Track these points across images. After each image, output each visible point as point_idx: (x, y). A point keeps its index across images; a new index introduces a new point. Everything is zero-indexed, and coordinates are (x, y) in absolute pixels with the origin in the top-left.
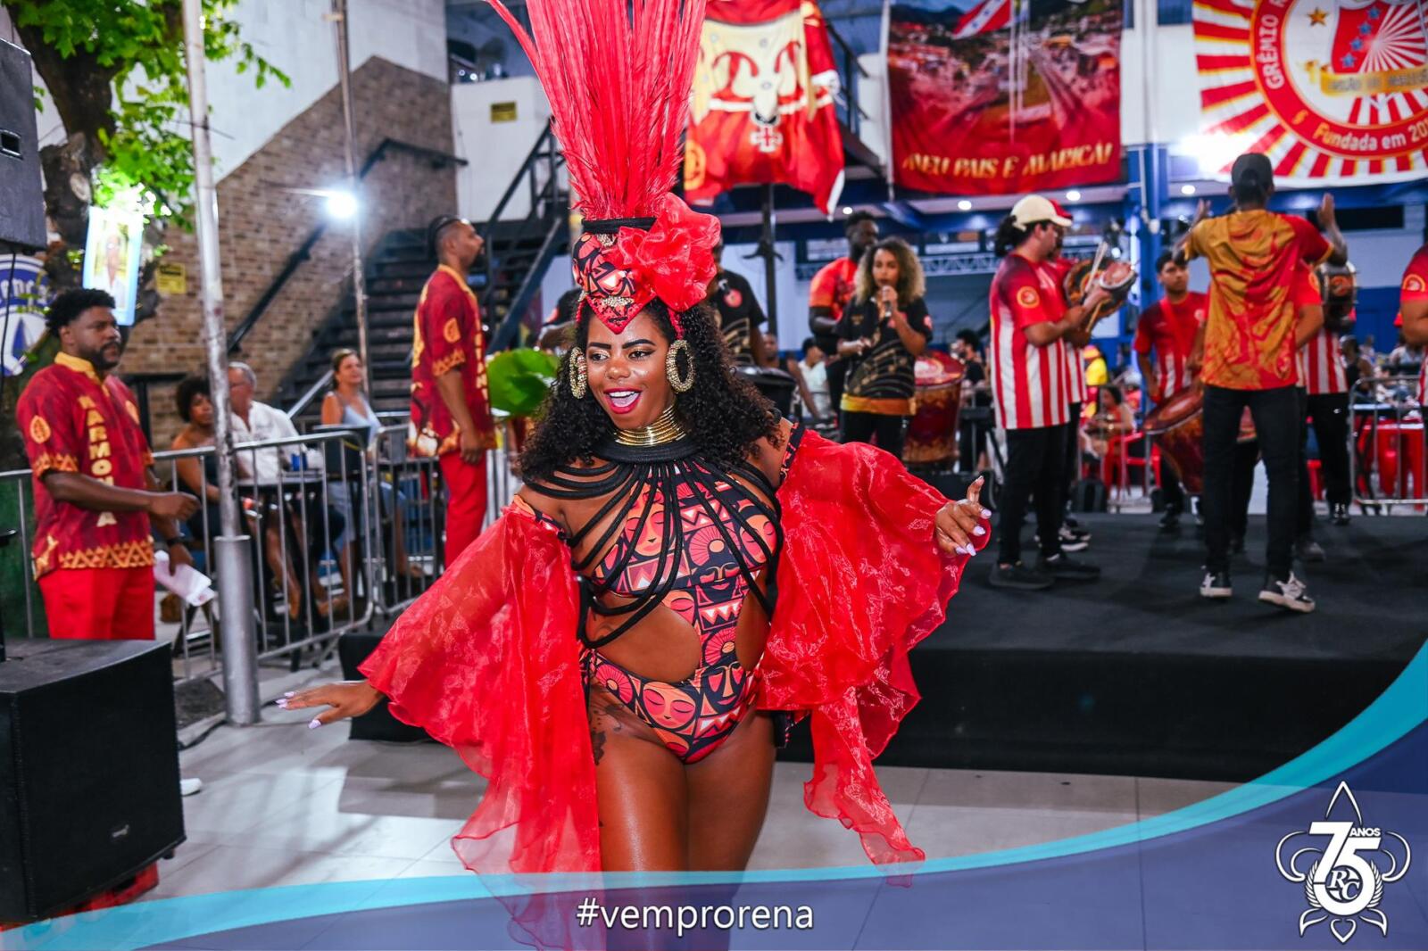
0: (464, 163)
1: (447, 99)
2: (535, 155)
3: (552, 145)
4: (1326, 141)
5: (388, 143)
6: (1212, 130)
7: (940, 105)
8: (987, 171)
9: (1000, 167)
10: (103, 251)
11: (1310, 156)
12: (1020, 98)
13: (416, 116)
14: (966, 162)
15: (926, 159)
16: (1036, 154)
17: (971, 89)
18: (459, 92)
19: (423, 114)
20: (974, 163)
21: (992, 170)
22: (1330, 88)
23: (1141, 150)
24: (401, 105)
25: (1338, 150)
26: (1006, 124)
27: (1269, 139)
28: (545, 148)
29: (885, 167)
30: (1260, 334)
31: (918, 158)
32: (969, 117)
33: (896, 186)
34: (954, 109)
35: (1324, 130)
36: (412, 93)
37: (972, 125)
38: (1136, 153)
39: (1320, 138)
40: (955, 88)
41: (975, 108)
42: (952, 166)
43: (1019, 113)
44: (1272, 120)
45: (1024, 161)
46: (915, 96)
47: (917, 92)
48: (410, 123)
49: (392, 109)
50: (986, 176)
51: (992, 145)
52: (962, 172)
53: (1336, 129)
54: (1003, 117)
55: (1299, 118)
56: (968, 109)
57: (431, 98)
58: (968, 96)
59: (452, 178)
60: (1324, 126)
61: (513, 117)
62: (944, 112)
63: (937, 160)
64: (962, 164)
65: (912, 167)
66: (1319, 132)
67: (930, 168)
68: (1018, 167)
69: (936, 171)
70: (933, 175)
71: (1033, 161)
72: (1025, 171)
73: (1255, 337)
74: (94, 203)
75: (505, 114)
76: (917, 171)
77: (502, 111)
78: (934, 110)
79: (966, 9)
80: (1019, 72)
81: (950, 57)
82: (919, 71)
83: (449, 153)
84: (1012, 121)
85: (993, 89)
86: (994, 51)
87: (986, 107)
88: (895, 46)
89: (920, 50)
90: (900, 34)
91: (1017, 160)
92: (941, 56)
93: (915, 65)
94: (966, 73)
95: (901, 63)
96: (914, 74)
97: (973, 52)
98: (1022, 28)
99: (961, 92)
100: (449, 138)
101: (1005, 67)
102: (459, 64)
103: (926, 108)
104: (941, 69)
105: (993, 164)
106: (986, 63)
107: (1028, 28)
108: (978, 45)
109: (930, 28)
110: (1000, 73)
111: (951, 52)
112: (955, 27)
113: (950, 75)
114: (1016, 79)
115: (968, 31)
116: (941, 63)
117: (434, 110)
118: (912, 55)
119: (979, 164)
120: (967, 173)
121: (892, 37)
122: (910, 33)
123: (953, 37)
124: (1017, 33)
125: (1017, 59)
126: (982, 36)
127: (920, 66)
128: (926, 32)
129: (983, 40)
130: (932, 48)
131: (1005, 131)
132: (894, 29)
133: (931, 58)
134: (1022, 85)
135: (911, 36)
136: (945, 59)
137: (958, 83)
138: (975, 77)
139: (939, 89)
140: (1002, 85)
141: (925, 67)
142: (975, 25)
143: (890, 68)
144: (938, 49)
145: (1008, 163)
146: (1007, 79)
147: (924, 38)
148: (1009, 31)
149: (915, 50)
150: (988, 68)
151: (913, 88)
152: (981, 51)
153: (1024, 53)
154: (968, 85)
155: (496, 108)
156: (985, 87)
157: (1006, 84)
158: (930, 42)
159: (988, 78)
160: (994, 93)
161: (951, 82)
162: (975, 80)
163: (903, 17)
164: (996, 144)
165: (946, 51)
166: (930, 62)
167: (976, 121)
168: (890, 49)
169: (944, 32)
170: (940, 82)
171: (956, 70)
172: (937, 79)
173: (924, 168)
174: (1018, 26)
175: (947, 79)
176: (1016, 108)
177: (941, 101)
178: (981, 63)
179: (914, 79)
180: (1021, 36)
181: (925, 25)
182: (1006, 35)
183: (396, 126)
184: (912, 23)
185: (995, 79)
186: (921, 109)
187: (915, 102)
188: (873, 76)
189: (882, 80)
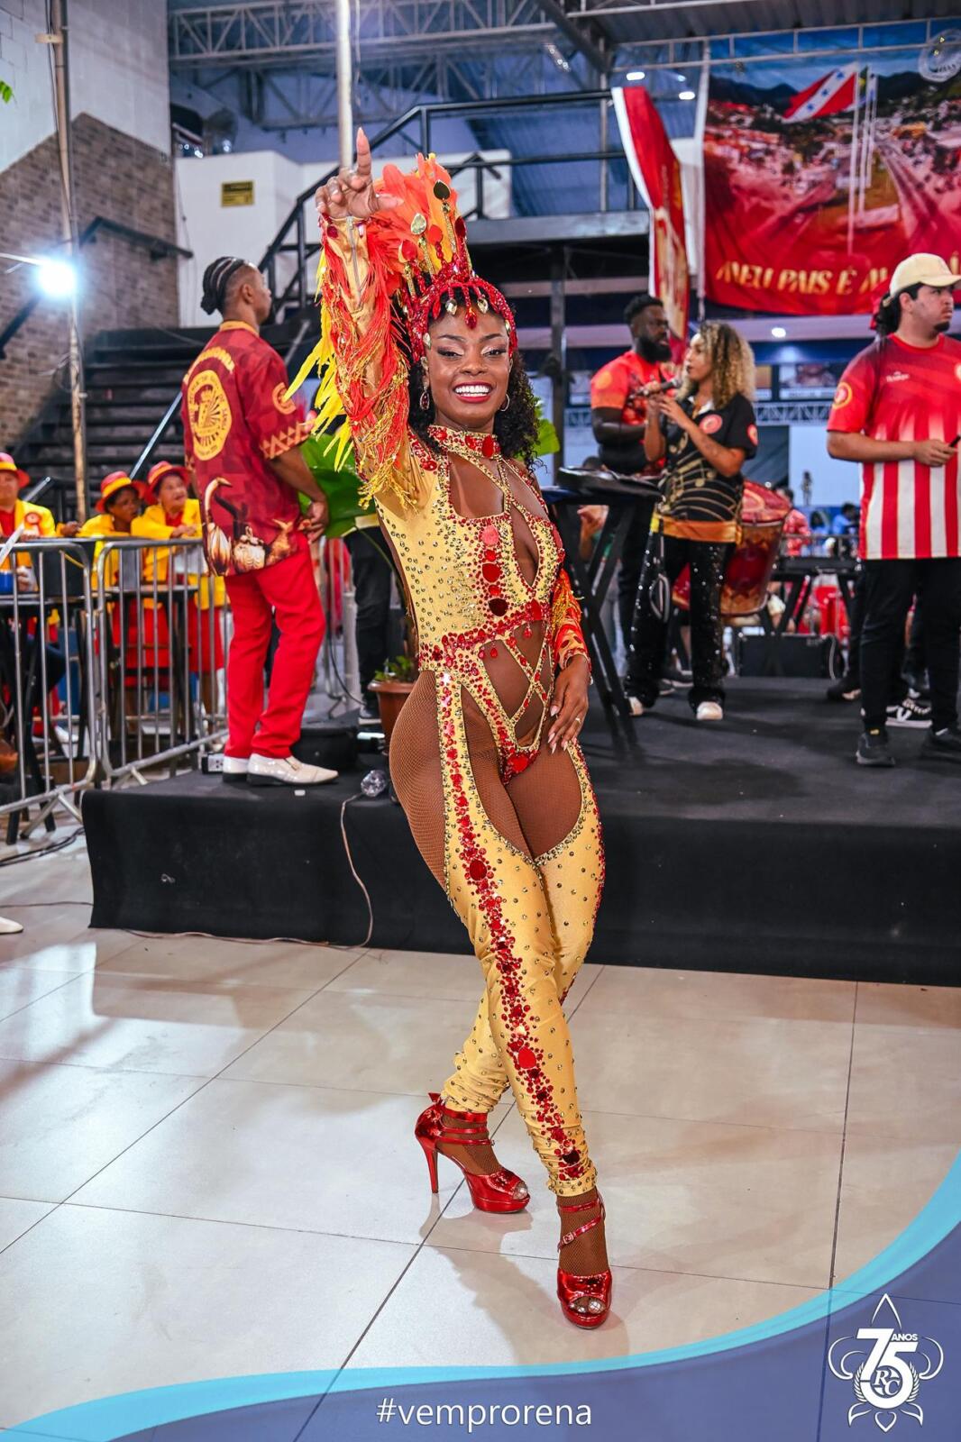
0: (188, 255)
1: (170, 175)
2: (277, 247)
3: (301, 233)
5: (99, 222)
7: (765, 204)
8: (817, 286)
9: (833, 282)
12: (862, 196)
13: (133, 192)
14: (793, 274)
15: (745, 269)
16: (877, 266)
17: (804, 185)
18: (182, 165)
19: (141, 190)
20: (803, 276)
21: (825, 285)
24: (114, 178)
26: (843, 229)
28: (291, 238)
29: (696, 276)
31: (735, 267)
32: (798, 220)
33: (707, 301)
34: (782, 208)
36: (127, 163)
37: (802, 229)
40: (784, 184)
41: (808, 209)
42: (775, 278)
43: (860, 215)
45: (863, 274)
46: (734, 191)
47: (738, 187)
48: (125, 201)
49: (105, 181)
50: (817, 291)
51: (826, 254)
52: (788, 285)
54: (841, 221)
56: (800, 209)
57: (151, 172)
58: (800, 191)
59: (173, 272)
61: (249, 200)
62: (770, 212)
63: (758, 270)
64: (789, 276)
65: (728, 278)
67: (749, 281)
68: (855, 282)
69: (756, 283)
70: (753, 288)
71: (874, 274)
72: (864, 286)
75: (240, 197)
76: (734, 283)
77: (237, 192)
78: (757, 207)
79: (801, 87)
80: (862, 166)
81: (779, 145)
82: (740, 161)
83: (170, 241)
84: (851, 226)
85: (830, 186)
86: (832, 139)
87: (820, 207)
88: (713, 130)
89: (743, 135)
90: (721, 116)
91: (854, 273)
92: (768, 144)
93: (735, 154)
94: (798, 165)
95: (719, 151)
96: (734, 165)
97: (808, 139)
98: (867, 112)
99: (791, 188)
100: (171, 223)
101: (846, 160)
102: (182, 135)
103: (747, 206)
104: (768, 159)
105: (825, 277)
106: (822, 153)
107: (874, 113)
108: (813, 131)
109: (756, 109)
110: (839, 166)
111: (780, 138)
112: (787, 109)
113: (778, 167)
114: (858, 174)
115: (802, 114)
116: (769, 152)
117: (154, 188)
118: (733, 142)
119: (808, 276)
120: (793, 287)
121: (711, 120)
122: (731, 114)
123: (785, 121)
124: (861, 118)
125: (860, 150)
126: (819, 121)
127: (742, 155)
128: (750, 114)
129: (819, 127)
130: (757, 133)
131: (841, 237)
132: (712, 109)
133: (756, 146)
134: (865, 182)
135: (733, 119)
136: (772, 148)
137: (787, 177)
138: (809, 171)
139: (765, 184)
140: (840, 182)
141: (748, 156)
142: (810, 107)
143: (709, 159)
144: (765, 135)
145: (844, 276)
146: (847, 174)
147: (749, 120)
148: (851, 115)
149: (737, 135)
150: (825, 160)
151: (733, 181)
152: (817, 139)
153: (869, 143)
154: (799, 180)
155: (228, 188)
156: (820, 183)
157: (846, 180)
158: (753, 127)
159: (824, 172)
160: (831, 191)
161: (779, 175)
162: (809, 174)
163: (725, 94)
164: (830, 253)
165: (774, 138)
166: (757, 151)
167: (807, 224)
168: (706, 133)
169: (772, 114)
170: (766, 175)
171: (786, 161)
172: (762, 171)
173: (742, 280)
174: (862, 110)
175: (775, 172)
176: (856, 210)
177: (766, 199)
178: (816, 154)
179: (734, 171)
180: (866, 122)
181: (750, 105)
182: (848, 120)
183: (109, 204)
184: (736, 103)
185: (833, 173)
186: (742, 207)
187: (734, 199)
188: (687, 166)
189: (695, 171)
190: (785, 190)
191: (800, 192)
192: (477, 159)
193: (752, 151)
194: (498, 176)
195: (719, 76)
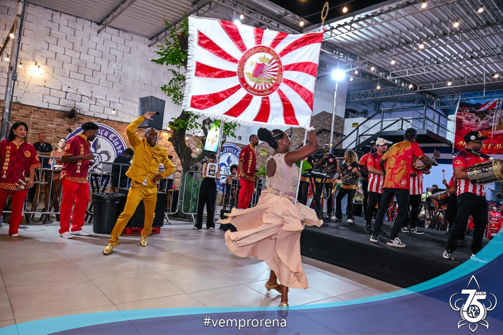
0: (345, 136)
1: (344, 122)
3: (358, 132)
5: (324, 130)
7: (470, 129)
9: (487, 146)
10: (211, 138)
12: (495, 128)
16: (499, 143)
17: (480, 125)
18: (346, 120)
26: (490, 135)
29: (452, 144)
30: (396, 173)
31: (462, 142)
41: (482, 130)
43: (495, 132)
45: (495, 145)
46: (463, 126)
54: (490, 133)
65: (460, 145)
68: (493, 146)
71: (498, 145)
72: (495, 148)
73: (395, 174)
74: (209, 129)
78: (468, 129)
79: (482, 103)
81: (475, 116)
83: (341, 133)
84: (492, 134)
86: (488, 115)
87: (485, 129)
88: (459, 113)
90: (461, 110)
92: (472, 116)
93: (464, 118)
94: (479, 120)
95: (460, 117)
97: (482, 115)
99: (477, 125)
100: (343, 130)
101: (492, 119)
102: (351, 114)
103: (466, 129)
107: (501, 109)
108: (484, 113)
110: (490, 121)
112: (478, 108)
113: (474, 121)
114: (495, 122)
115: (482, 109)
116: (472, 118)
117: (339, 124)
118: (464, 115)
121: (459, 111)
123: (477, 111)
124: (497, 110)
125: (496, 117)
126: (486, 111)
127: (465, 118)
128: (469, 109)
132: (460, 108)
133: (469, 116)
134: (497, 124)
135: (465, 110)
137: (476, 123)
139: (471, 124)
140: (490, 124)
141: (467, 118)
142: (484, 108)
143: (457, 118)
144: (472, 114)
145: (490, 145)
146: (492, 122)
147: (468, 111)
148: (495, 109)
149: (465, 114)
150: (486, 119)
151: (463, 124)
152: (484, 115)
153: (498, 115)
155: (354, 124)
156: (485, 124)
157: (492, 124)
158: (471, 112)
159: (486, 122)
160: (487, 126)
161: (474, 123)
162: (482, 122)
163: (463, 105)
165: (474, 114)
168: (457, 113)
169: (474, 109)
170: (471, 122)
171: (476, 119)
173: (464, 145)
174: (498, 108)
176: (494, 130)
177: (471, 128)
178: (484, 118)
179: (463, 121)
181: (469, 107)
182: (494, 111)
183: (327, 127)
184: (466, 107)
185: (488, 122)
186: (465, 129)
187: (463, 127)
188: (452, 120)
189: (454, 121)
192: (402, 118)
193: (468, 117)
194: (410, 122)
195: (462, 101)
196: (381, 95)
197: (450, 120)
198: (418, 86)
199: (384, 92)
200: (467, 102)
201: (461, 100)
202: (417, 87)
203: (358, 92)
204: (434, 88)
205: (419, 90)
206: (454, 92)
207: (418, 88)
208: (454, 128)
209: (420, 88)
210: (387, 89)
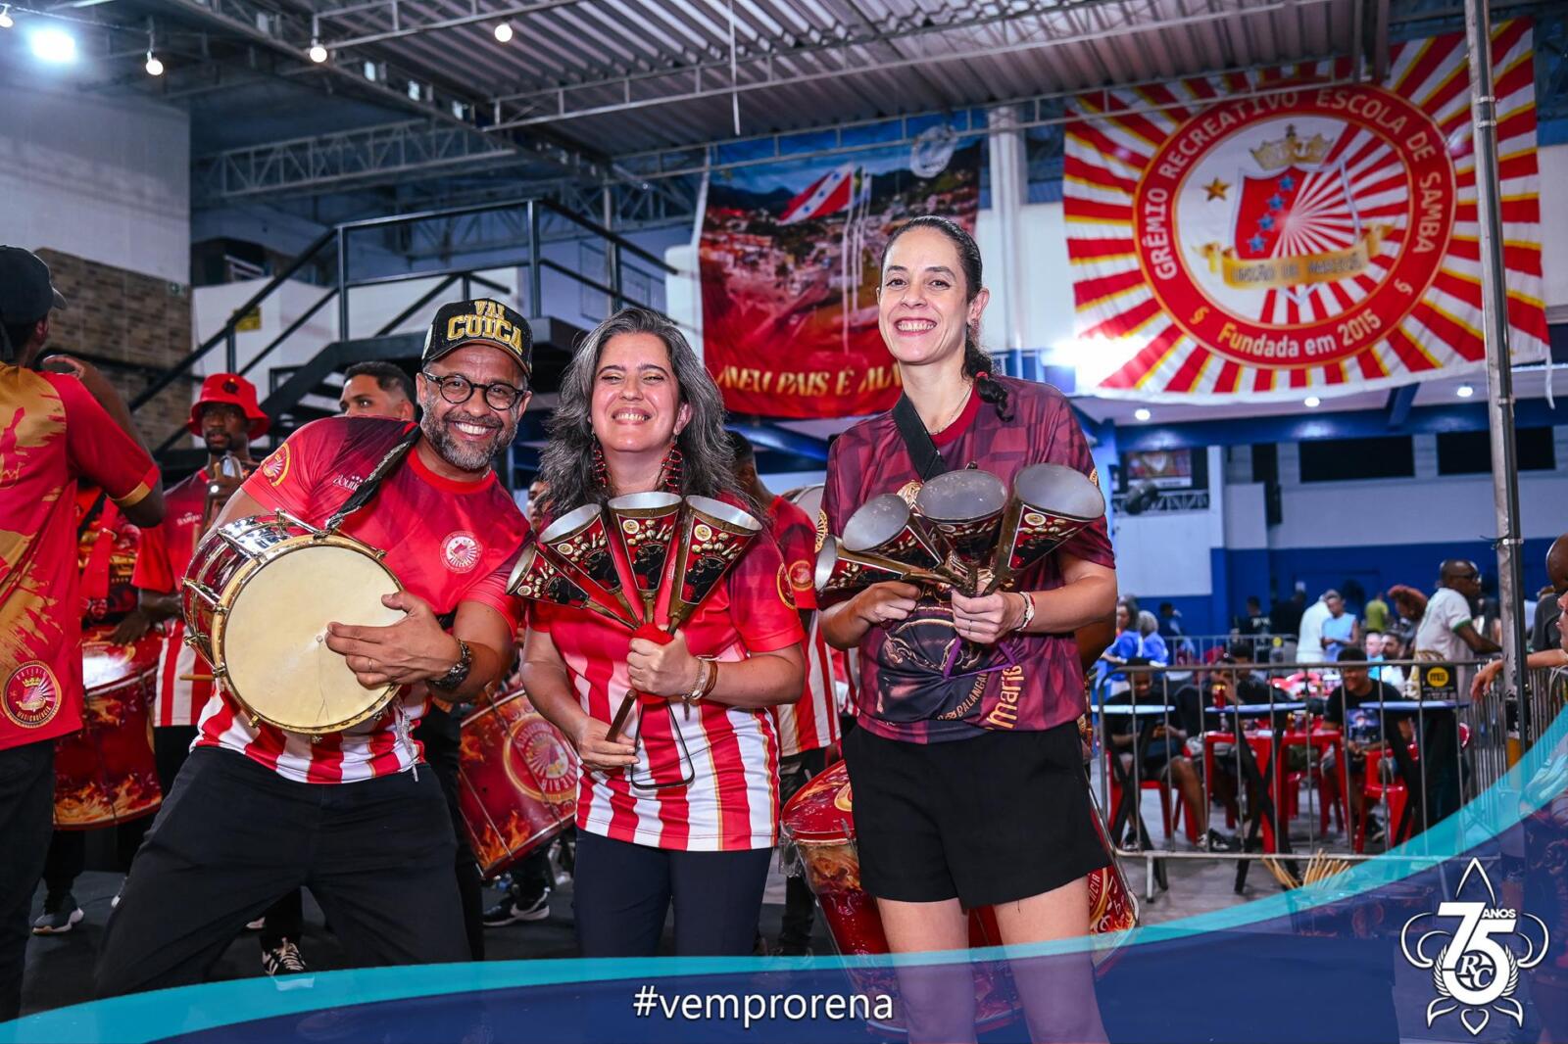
1: (186, 305)
4: (1234, 345)
6: (1090, 333)
7: (761, 306)
8: (816, 387)
9: (832, 382)
11: (1215, 365)
12: (855, 295)
13: (125, 322)
14: (792, 377)
16: (876, 367)
17: (797, 286)
19: (136, 319)
20: (801, 377)
21: (824, 386)
22: (1234, 277)
23: (1003, 358)
25: (1250, 357)
26: (839, 330)
27: (1161, 344)
31: (734, 371)
32: (793, 322)
34: (774, 311)
35: (1231, 331)
36: (114, 295)
37: (797, 331)
38: (998, 362)
39: (1227, 341)
40: (778, 286)
41: (803, 309)
42: (774, 381)
43: (853, 315)
44: (1164, 320)
45: (861, 374)
46: (731, 295)
47: (733, 291)
48: (109, 331)
50: (816, 393)
51: (822, 355)
52: (787, 388)
53: (1244, 329)
54: (835, 320)
55: (1199, 316)
56: (794, 311)
57: (152, 304)
58: (794, 291)
60: (1229, 326)
61: (256, 325)
62: (765, 315)
64: (787, 379)
65: (730, 383)
66: (1224, 333)
67: (747, 385)
68: (854, 382)
69: (756, 387)
70: (753, 392)
71: (871, 373)
72: (863, 385)
75: (248, 322)
76: (735, 387)
78: (753, 310)
79: (800, 190)
80: (854, 264)
81: (771, 247)
82: (735, 265)
84: (846, 325)
85: (823, 286)
86: (823, 239)
87: (815, 307)
88: (709, 236)
89: (737, 240)
90: (717, 222)
91: (852, 373)
92: (762, 247)
93: (730, 259)
94: (791, 266)
95: (714, 256)
96: (730, 269)
97: (799, 241)
98: (861, 211)
99: (785, 289)
101: (837, 259)
102: (238, 266)
103: (744, 310)
104: (762, 261)
105: (823, 378)
106: (814, 253)
107: (867, 211)
108: (805, 232)
109: (752, 213)
110: (831, 265)
111: (773, 241)
112: (783, 212)
113: (772, 269)
114: (850, 272)
115: (799, 215)
116: (762, 255)
117: (157, 317)
118: (727, 247)
119: (806, 379)
120: (792, 390)
121: (708, 226)
122: (728, 219)
123: (779, 223)
124: (855, 216)
125: (850, 248)
126: (813, 222)
127: (736, 259)
128: (745, 218)
129: (814, 227)
130: (751, 237)
131: (836, 337)
132: (709, 215)
133: (750, 249)
134: (857, 280)
135: (729, 224)
136: (765, 250)
137: (781, 279)
138: (802, 272)
139: (760, 287)
140: (833, 281)
141: (742, 260)
142: (807, 209)
143: (704, 263)
144: (759, 238)
145: (842, 376)
146: (839, 273)
147: (744, 225)
148: (845, 214)
149: (732, 240)
150: (816, 260)
151: (729, 286)
152: (808, 239)
153: (859, 240)
154: (793, 281)
156: (813, 283)
157: (838, 279)
158: (751, 229)
159: (816, 272)
160: (823, 290)
161: (773, 277)
162: (801, 275)
163: (720, 199)
164: (827, 353)
165: (767, 240)
166: (749, 254)
167: (803, 323)
168: (702, 239)
169: (768, 217)
170: (760, 278)
171: (779, 263)
172: (757, 274)
173: (741, 384)
174: (856, 209)
175: (769, 275)
176: (850, 309)
177: (762, 301)
178: (808, 254)
179: (730, 275)
180: (859, 220)
181: (746, 209)
182: (841, 220)
184: (733, 207)
185: (824, 272)
186: (739, 311)
187: (731, 303)
188: (683, 272)
189: (692, 276)
190: (780, 292)
191: (794, 293)
193: (746, 254)
195: (717, 183)
196: (366, 159)
197: (674, 272)
198: (497, 102)
199: (378, 147)
200: (737, 183)
201: (714, 175)
202: (492, 106)
203: (252, 149)
204: (567, 110)
205: (503, 120)
206: (676, 139)
207: (497, 111)
208: (694, 309)
209: (507, 113)
210: (388, 133)
